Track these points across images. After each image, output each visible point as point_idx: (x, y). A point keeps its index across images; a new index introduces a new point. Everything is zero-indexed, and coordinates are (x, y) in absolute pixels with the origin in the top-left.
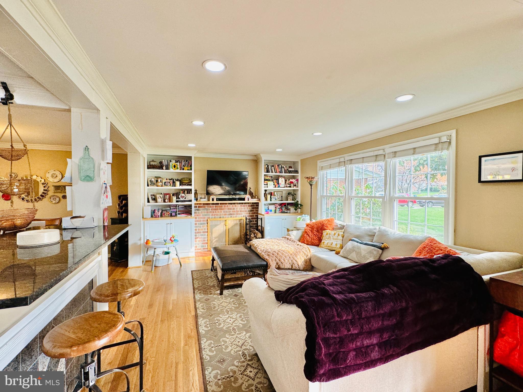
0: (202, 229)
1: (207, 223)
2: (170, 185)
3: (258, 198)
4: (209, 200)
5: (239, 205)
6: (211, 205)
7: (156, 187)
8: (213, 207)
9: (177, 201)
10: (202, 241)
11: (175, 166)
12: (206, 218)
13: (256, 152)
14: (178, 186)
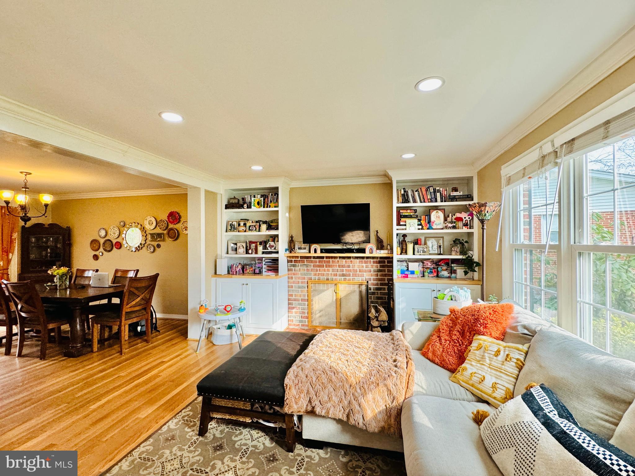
0: (301, 295)
1: (308, 286)
4: (310, 252)
5: (358, 260)
6: (312, 259)
8: (316, 262)
10: (300, 314)
11: (258, 203)
12: (306, 278)
14: (264, 232)
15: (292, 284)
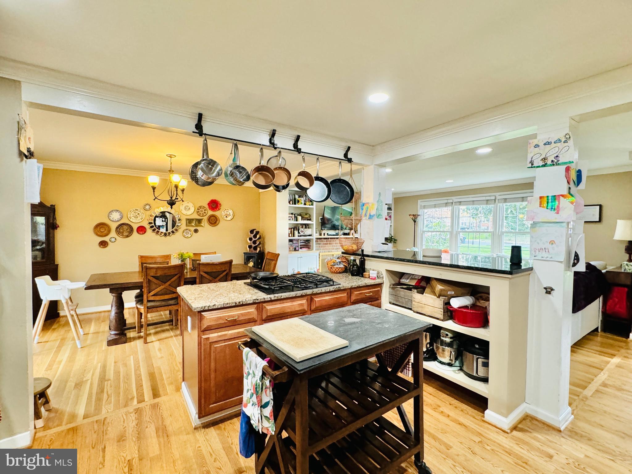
2: (293, 220)
4: (321, 235)
5: (345, 240)
6: (322, 240)
9: (299, 236)
11: (298, 201)
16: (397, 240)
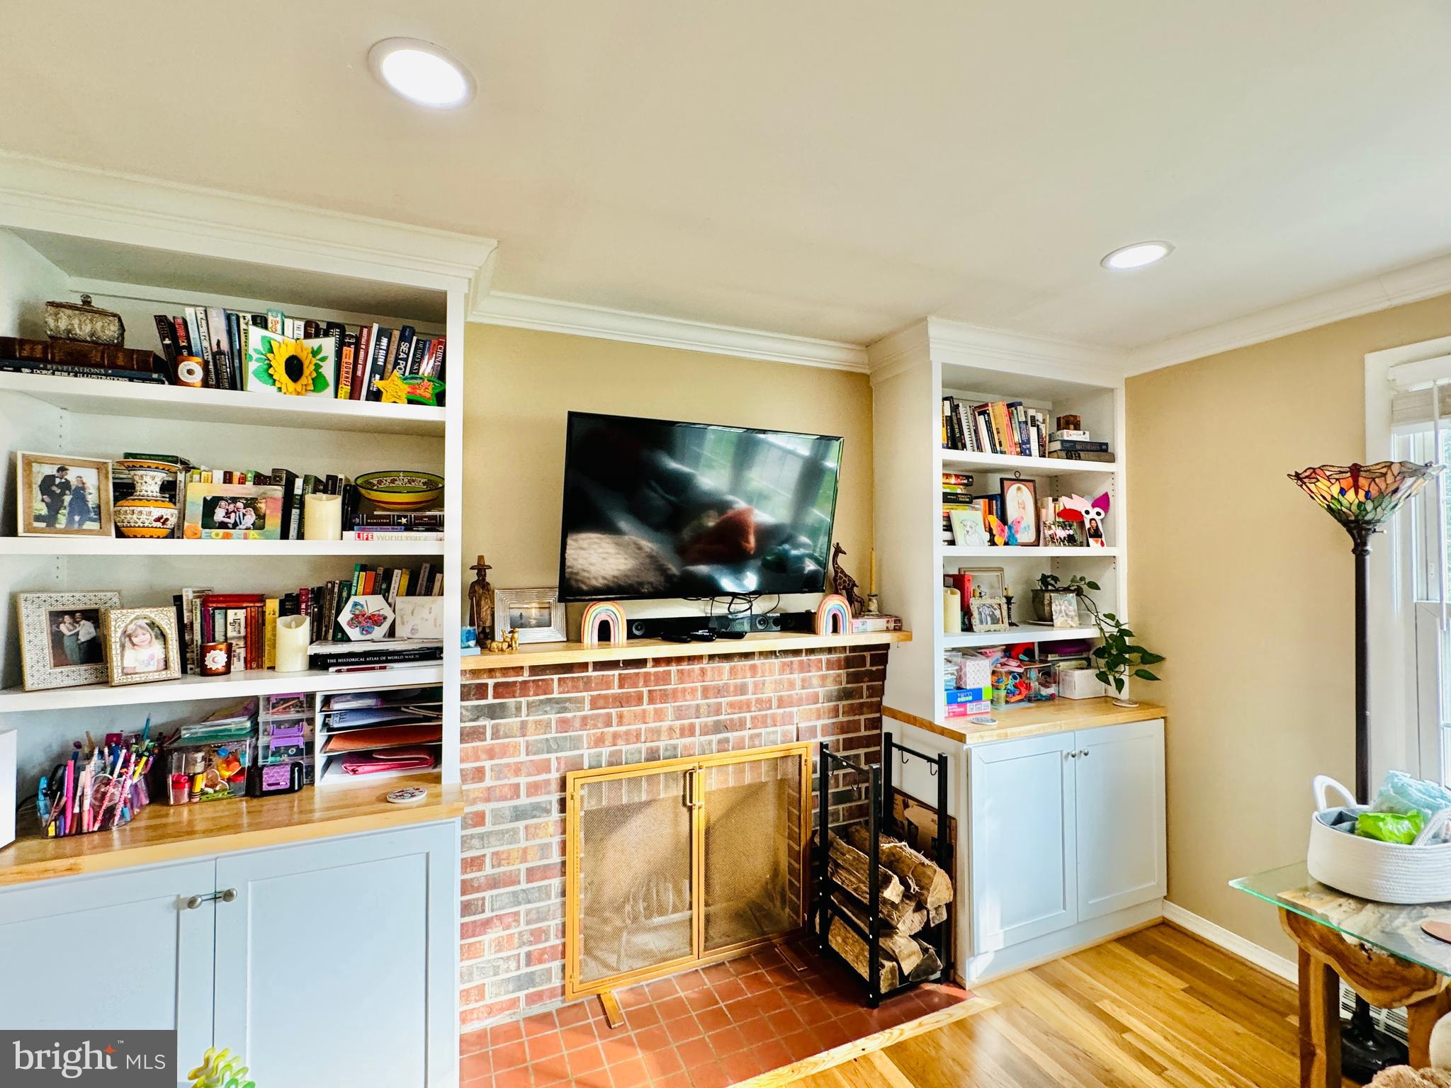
0: (525, 851)
1: (563, 803)
2: (259, 525)
3: (881, 614)
4: (574, 636)
5: (776, 662)
6: (590, 675)
7: (110, 545)
8: (607, 684)
9: (318, 663)
10: (521, 944)
11: (293, 367)
12: (554, 765)
13: (870, 326)
14: (330, 537)
15: (479, 807)
16: (1158, 659)
